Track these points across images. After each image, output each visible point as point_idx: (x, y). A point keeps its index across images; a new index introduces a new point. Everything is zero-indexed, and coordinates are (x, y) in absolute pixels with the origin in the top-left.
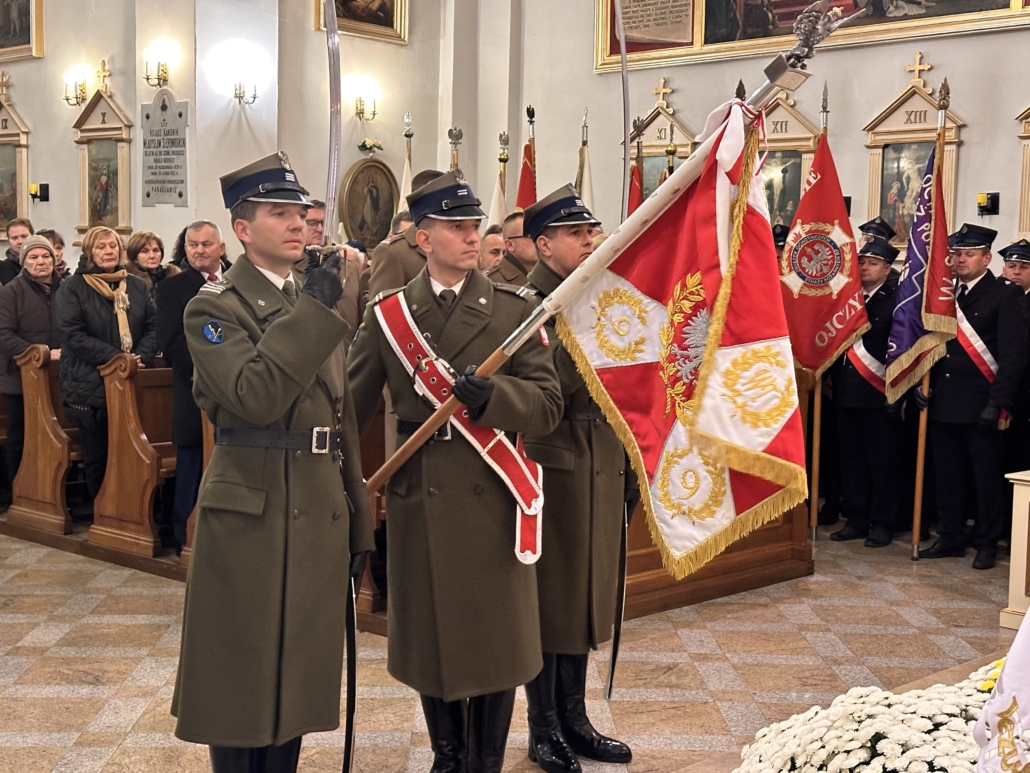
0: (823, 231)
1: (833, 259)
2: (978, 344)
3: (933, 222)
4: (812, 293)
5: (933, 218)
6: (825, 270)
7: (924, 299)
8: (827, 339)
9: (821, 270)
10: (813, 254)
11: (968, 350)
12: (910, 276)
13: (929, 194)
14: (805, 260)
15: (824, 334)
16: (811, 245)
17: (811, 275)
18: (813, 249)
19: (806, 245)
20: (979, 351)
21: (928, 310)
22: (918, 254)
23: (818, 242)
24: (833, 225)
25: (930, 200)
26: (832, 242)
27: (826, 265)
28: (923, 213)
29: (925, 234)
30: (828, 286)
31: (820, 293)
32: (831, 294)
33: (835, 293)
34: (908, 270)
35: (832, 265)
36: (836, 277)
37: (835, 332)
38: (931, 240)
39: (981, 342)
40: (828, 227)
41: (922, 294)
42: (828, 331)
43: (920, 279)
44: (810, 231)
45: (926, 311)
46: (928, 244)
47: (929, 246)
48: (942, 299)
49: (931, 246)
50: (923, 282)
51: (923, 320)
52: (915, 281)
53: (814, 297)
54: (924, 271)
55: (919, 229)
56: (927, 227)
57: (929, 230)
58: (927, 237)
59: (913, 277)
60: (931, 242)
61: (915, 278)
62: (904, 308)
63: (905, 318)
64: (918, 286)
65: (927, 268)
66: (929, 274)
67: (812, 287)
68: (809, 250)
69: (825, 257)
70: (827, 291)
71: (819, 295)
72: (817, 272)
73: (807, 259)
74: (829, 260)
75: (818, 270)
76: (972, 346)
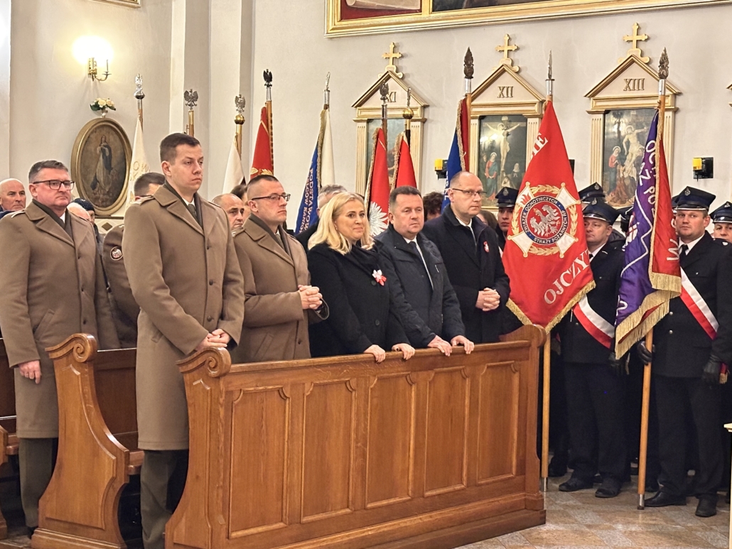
0: (550, 194)
1: (560, 220)
3: (657, 185)
4: (541, 252)
5: (657, 182)
6: (553, 230)
7: (651, 259)
8: (555, 296)
9: (549, 231)
10: (541, 215)
11: (690, 308)
12: (638, 237)
13: (653, 159)
14: (533, 221)
15: (553, 292)
17: (540, 236)
18: (542, 211)
19: (534, 207)
20: (701, 308)
21: (656, 270)
22: (645, 216)
23: (546, 203)
25: (654, 165)
26: (559, 203)
27: (555, 225)
28: (649, 177)
29: (651, 197)
30: (555, 245)
31: (548, 252)
32: (559, 253)
33: (563, 252)
34: (636, 232)
35: (559, 226)
36: (563, 238)
37: (562, 290)
38: (656, 202)
39: (702, 300)
40: (555, 190)
41: (649, 254)
42: (556, 289)
43: (648, 239)
44: (538, 194)
45: (653, 271)
46: (653, 206)
47: (654, 208)
48: (669, 259)
49: (656, 208)
50: (650, 243)
51: (651, 279)
52: (643, 242)
53: (543, 257)
54: (651, 233)
55: (645, 193)
56: (652, 190)
57: (654, 193)
58: (653, 200)
59: (642, 238)
60: (656, 205)
61: (643, 239)
62: (634, 268)
63: (634, 277)
64: (646, 247)
65: (653, 229)
66: (655, 235)
67: (541, 247)
68: (537, 211)
69: (553, 218)
70: (555, 251)
71: (547, 254)
72: (545, 233)
73: (535, 220)
74: (556, 221)
75: (547, 230)
76: (694, 303)
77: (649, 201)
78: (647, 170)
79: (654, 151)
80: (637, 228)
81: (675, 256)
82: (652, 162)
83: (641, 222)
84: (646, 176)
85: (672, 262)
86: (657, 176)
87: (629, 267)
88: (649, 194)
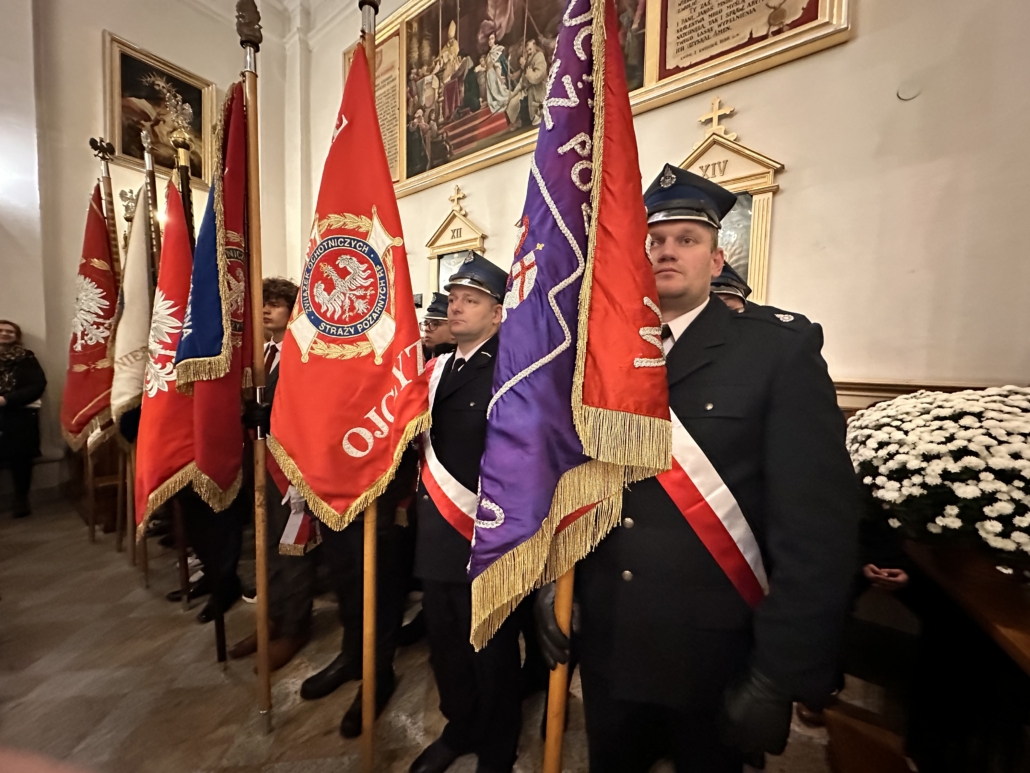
0: (354, 232)
1: (374, 285)
2: (718, 496)
3: (598, 133)
4: (334, 352)
5: (599, 122)
6: (361, 306)
7: (580, 363)
8: (370, 442)
9: (352, 308)
10: (334, 276)
11: (688, 512)
12: (539, 291)
13: (587, 44)
14: (320, 288)
15: (364, 433)
16: (331, 258)
17: (331, 319)
18: (336, 268)
20: (720, 514)
21: (596, 397)
22: (561, 223)
23: (346, 252)
24: (371, 218)
25: (588, 67)
26: (371, 251)
27: (363, 297)
28: (573, 100)
29: (578, 167)
30: (365, 339)
31: (349, 352)
32: (372, 355)
33: (379, 353)
34: (532, 274)
35: (373, 297)
36: (380, 322)
38: (595, 186)
39: (724, 487)
40: (363, 223)
41: (573, 348)
42: (372, 427)
43: (571, 298)
44: (329, 231)
45: (584, 401)
46: (586, 197)
47: (590, 205)
48: (640, 362)
49: (595, 204)
50: (577, 313)
51: (579, 428)
52: (556, 309)
53: (338, 362)
54: (581, 278)
55: (561, 150)
56: (583, 144)
57: (589, 158)
58: (586, 176)
59: (552, 293)
60: (596, 194)
61: (556, 297)
62: (526, 392)
63: (524, 421)
64: (563, 323)
65: (586, 269)
66: (592, 288)
67: (334, 341)
68: (328, 270)
69: (361, 282)
70: (363, 349)
71: (349, 356)
72: (343, 312)
73: (323, 286)
74: (366, 288)
75: (347, 307)
76: (703, 499)
77: (575, 178)
78: (567, 80)
79: (590, 23)
80: (537, 262)
81: (658, 354)
82: (583, 56)
83: (549, 243)
84: (567, 97)
85: (650, 372)
86: (598, 102)
87: (511, 389)
88: (574, 156)
